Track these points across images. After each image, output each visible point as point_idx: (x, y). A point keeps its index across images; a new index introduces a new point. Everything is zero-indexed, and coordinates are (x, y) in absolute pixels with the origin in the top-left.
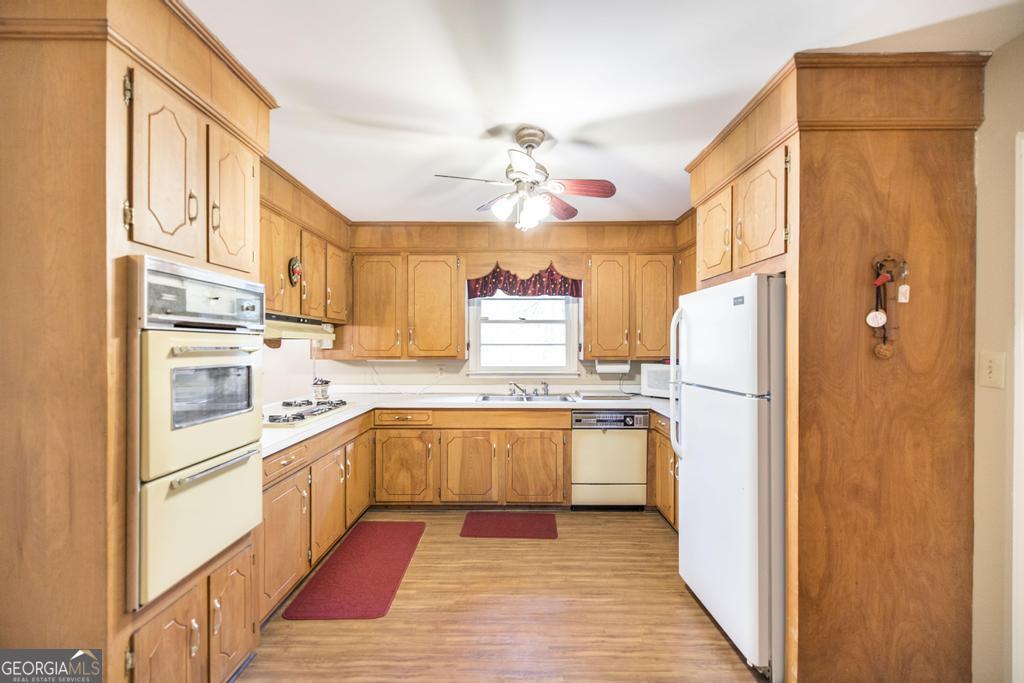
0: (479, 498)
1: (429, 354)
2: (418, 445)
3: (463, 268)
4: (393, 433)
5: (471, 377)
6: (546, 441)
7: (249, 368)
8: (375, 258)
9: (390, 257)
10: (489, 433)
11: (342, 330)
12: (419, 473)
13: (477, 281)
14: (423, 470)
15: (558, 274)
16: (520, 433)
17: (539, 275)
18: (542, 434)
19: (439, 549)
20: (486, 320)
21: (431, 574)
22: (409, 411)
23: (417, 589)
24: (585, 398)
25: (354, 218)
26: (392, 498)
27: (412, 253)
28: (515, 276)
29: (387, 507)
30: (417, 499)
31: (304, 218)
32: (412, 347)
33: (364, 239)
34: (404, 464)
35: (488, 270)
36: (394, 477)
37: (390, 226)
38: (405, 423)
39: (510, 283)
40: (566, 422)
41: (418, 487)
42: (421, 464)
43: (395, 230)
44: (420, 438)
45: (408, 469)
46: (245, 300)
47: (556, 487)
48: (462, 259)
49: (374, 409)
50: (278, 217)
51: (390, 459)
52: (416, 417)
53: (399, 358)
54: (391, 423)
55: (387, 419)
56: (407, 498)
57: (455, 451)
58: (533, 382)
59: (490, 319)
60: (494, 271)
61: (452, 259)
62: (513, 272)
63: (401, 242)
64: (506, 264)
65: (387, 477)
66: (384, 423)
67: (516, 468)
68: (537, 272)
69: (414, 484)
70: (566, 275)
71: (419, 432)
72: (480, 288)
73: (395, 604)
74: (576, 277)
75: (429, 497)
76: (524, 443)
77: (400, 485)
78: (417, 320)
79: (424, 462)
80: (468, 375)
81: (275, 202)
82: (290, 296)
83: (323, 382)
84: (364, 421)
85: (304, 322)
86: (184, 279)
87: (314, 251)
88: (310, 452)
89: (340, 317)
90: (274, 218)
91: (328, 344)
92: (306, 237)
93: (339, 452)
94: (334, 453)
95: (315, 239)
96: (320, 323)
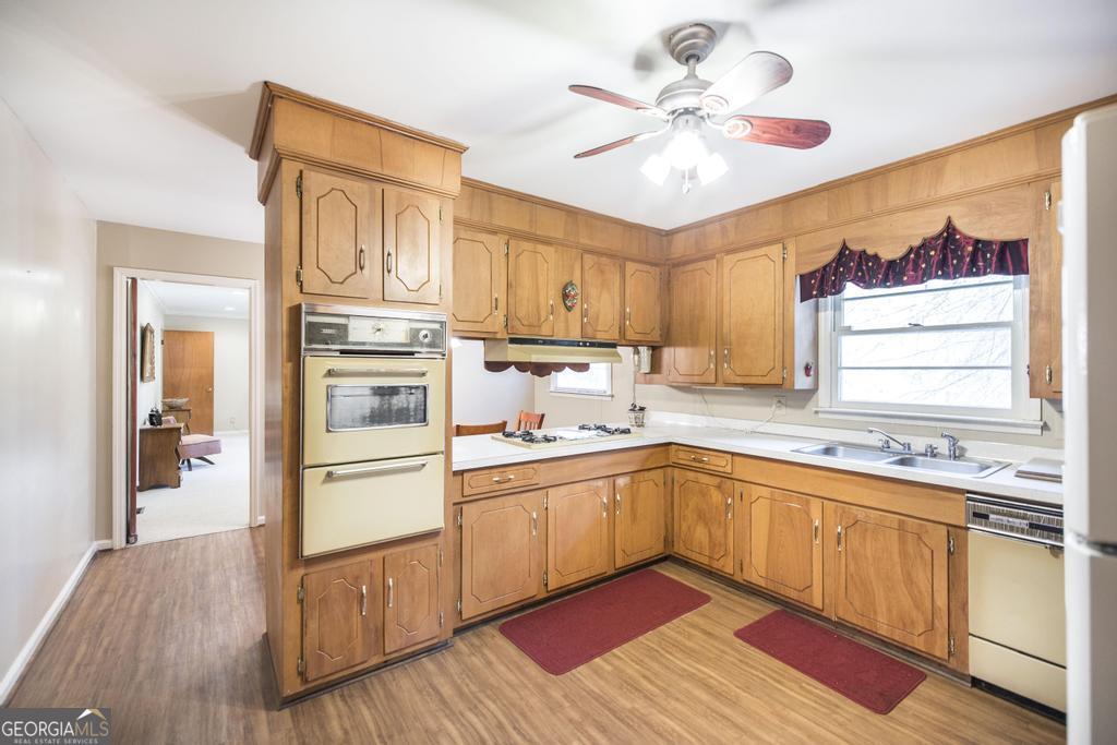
0: (793, 595)
1: (747, 380)
2: (716, 496)
3: (791, 259)
4: (691, 475)
5: (820, 415)
6: (910, 538)
7: (425, 388)
8: (690, 267)
9: (704, 262)
10: (808, 502)
11: (660, 353)
12: (718, 533)
13: (812, 274)
14: (722, 530)
15: (966, 237)
16: (861, 514)
17: (923, 246)
18: (901, 523)
19: (690, 637)
20: (849, 331)
21: (647, 660)
22: (707, 452)
23: (616, 668)
24: (1021, 474)
25: (667, 227)
26: (689, 554)
27: (729, 252)
28: (876, 257)
29: (685, 563)
30: (716, 565)
31: (584, 241)
32: (727, 371)
33: (679, 248)
34: (702, 516)
35: (829, 256)
36: (692, 529)
37: (703, 226)
38: (701, 465)
39: (868, 268)
40: (956, 513)
41: (717, 549)
42: (720, 523)
43: (709, 228)
44: (719, 487)
45: (706, 524)
46: (421, 329)
47: (931, 628)
48: (791, 248)
49: (670, 444)
50: (545, 247)
51: (688, 505)
52: (714, 460)
53: (713, 384)
54: (689, 463)
55: (683, 458)
56: (705, 560)
57: (760, 514)
58: (932, 433)
59: (854, 329)
60: (841, 254)
61: (776, 250)
62: (870, 251)
63: (716, 242)
64: (860, 240)
65: (684, 528)
66: (681, 462)
67: (852, 568)
68: (917, 243)
69: (713, 544)
70: (983, 235)
71: (718, 480)
72: (820, 284)
73: (582, 671)
74: (1010, 234)
75: (728, 567)
76: (866, 530)
77: (697, 540)
78: (733, 337)
79: (723, 519)
80: (817, 412)
81: (538, 233)
82: (567, 321)
83: (638, 408)
84: (652, 454)
85: (586, 346)
86: (348, 316)
87: (602, 272)
88: (544, 476)
89: (649, 338)
90: (540, 248)
91: (646, 368)
92: (589, 259)
93: (600, 483)
94: (591, 483)
95: (604, 260)
96: (614, 346)
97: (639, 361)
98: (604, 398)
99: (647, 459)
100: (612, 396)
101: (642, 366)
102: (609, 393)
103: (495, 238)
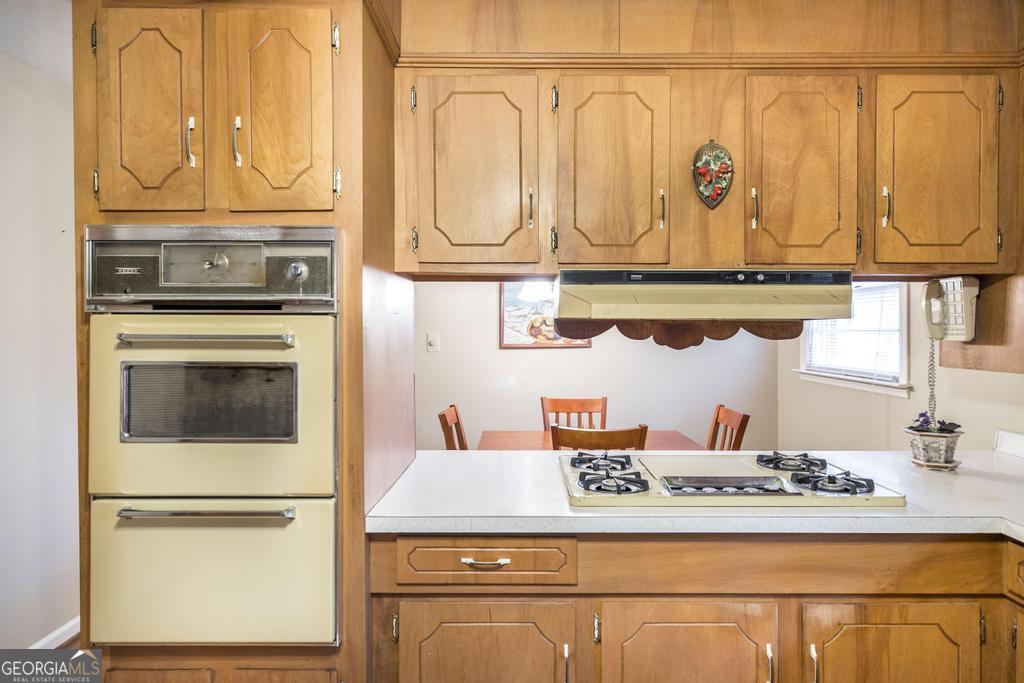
7: (292, 369)
11: (1000, 291)
49: (1000, 539)
50: (647, 80)
82: (704, 230)
83: (935, 425)
84: (932, 559)
85: (756, 282)
86: (157, 243)
87: (803, 111)
88: (590, 569)
89: (961, 255)
90: (633, 81)
91: (960, 328)
92: (765, 87)
93: (755, 608)
94: (728, 603)
95: (809, 81)
96: (842, 278)
97: (945, 314)
98: (891, 392)
99: (916, 568)
100: (910, 389)
101: (952, 326)
102: (903, 381)
103: (530, 79)
